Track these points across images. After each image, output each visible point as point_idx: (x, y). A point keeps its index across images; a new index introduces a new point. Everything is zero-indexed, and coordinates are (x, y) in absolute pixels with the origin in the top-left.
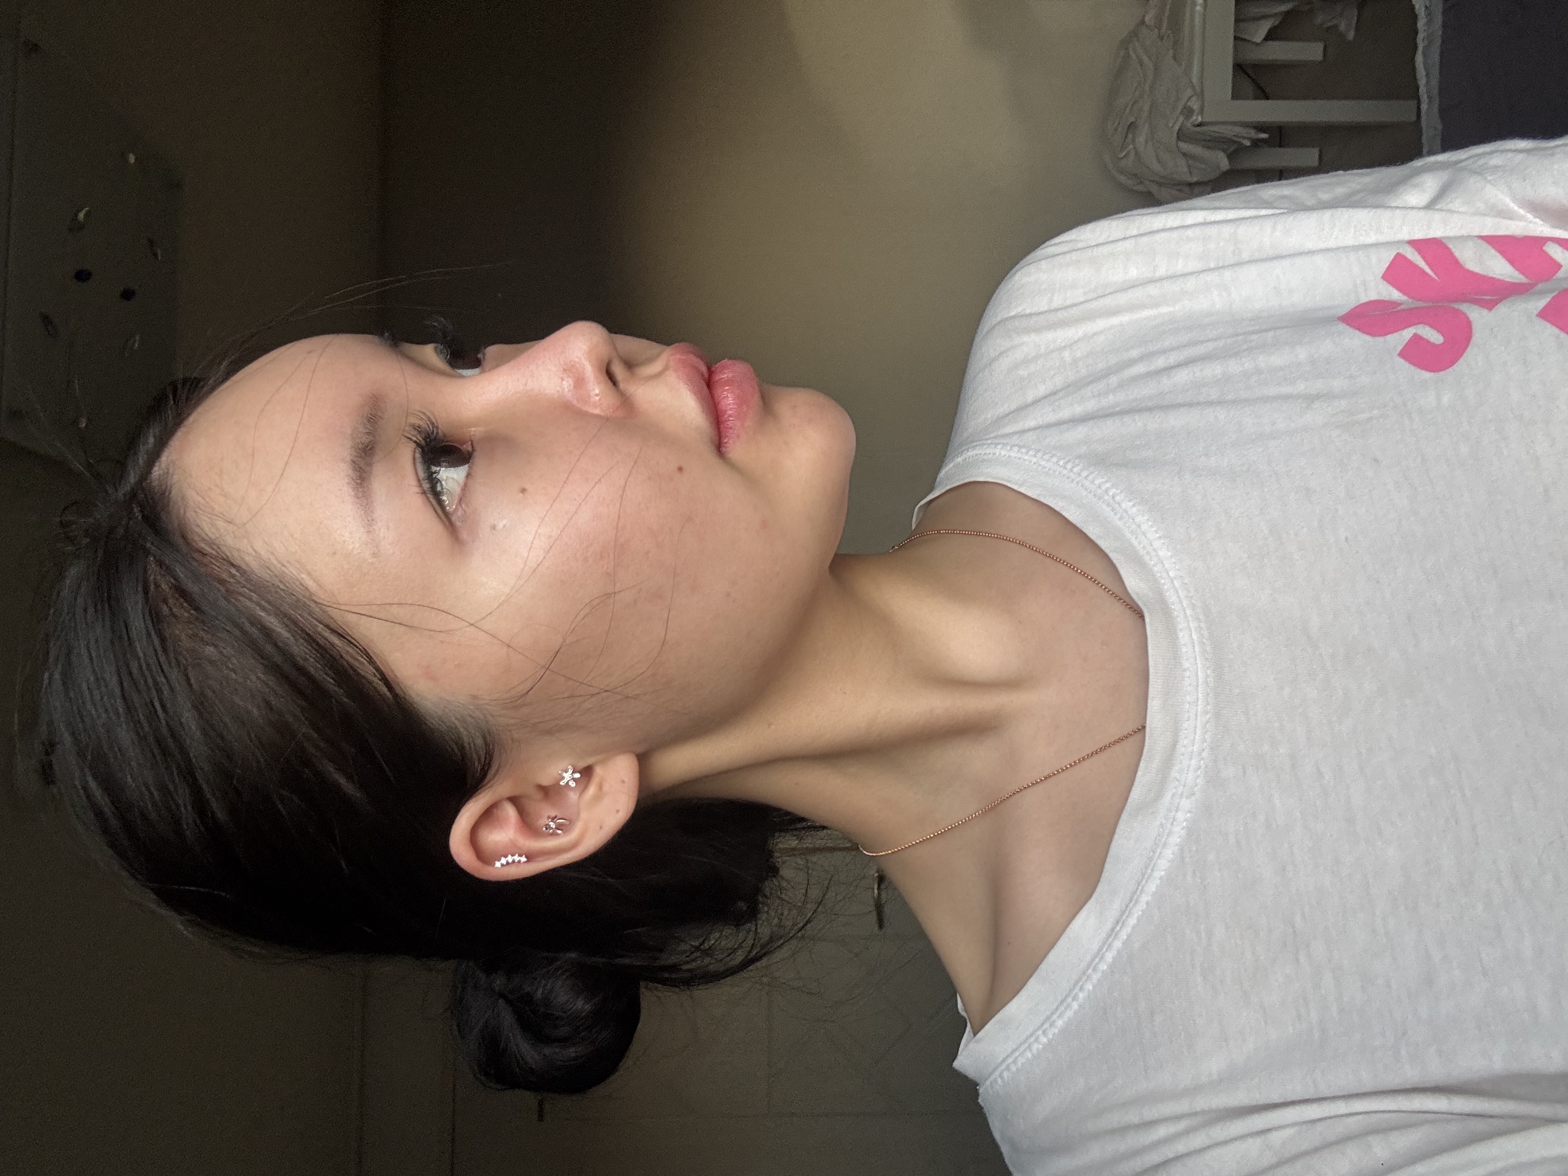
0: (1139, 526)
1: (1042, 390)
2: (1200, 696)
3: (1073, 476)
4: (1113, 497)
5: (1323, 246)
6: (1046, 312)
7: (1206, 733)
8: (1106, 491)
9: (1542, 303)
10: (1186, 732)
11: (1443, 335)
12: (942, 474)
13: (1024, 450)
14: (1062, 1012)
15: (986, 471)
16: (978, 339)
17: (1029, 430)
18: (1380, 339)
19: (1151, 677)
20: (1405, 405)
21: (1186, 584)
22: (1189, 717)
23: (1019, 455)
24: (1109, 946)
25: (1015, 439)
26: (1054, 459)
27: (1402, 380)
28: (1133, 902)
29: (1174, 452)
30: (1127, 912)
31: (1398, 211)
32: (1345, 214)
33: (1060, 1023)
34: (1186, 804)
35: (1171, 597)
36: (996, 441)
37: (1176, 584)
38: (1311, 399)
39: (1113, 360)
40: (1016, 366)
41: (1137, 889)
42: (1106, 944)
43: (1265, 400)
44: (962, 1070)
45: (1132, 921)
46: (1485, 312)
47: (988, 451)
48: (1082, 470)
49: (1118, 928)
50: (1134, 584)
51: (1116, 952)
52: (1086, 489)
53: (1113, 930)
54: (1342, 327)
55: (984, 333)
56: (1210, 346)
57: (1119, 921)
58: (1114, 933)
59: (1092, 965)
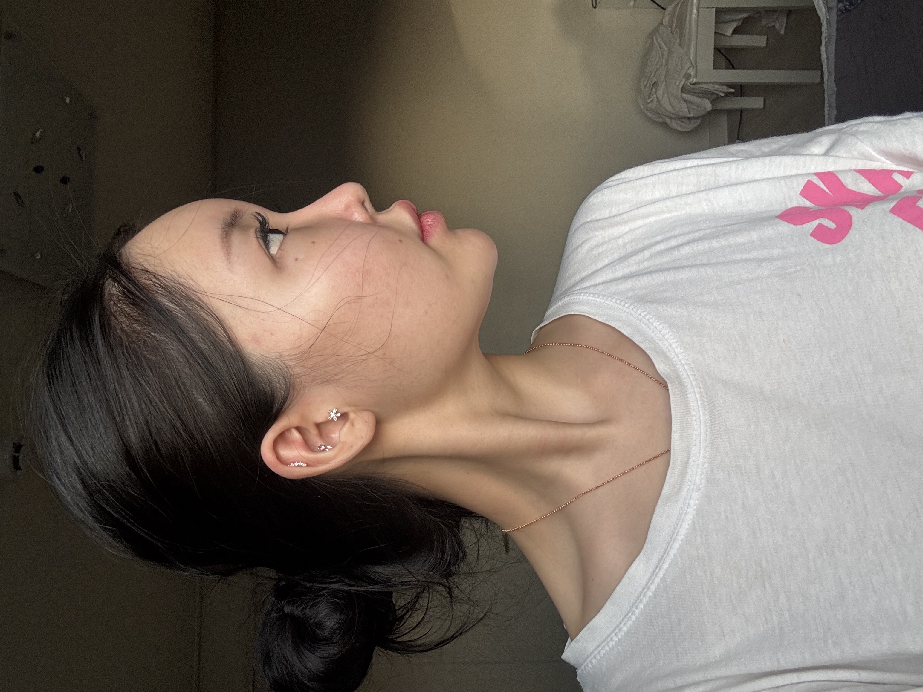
0: (664, 336)
1: (606, 261)
2: (702, 431)
3: (625, 309)
4: (648, 320)
5: (765, 176)
6: (608, 218)
7: (706, 453)
8: (644, 317)
9: (892, 205)
10: (694, 452)
11: (835, 223)
12: (549, 312)
13: (596, 296)
14: (626, 622)
15: (574, 308)
16: (570, 235)
17: (599, 284)
18: (799, 227)
19: (673, 420)
20: (815, 263)
21: (692, 367)
22: (696, 443)
23: (593, 299)
24: (652, 582)
25: (591, 290)
26: (614, 300)
27: (812, 249)
28: (666, 554)
29: (682, 293)
30: (663, 560)
31: (808, 157)
32: (777, 159)
33: (625, 629)
34: (696, 495)
35: (683, 375)
36: (581, 292)
37: (686, 367)
38: (760, 261)
39: (646, 243)
40: (592, 249)
41: (668, 546)
42: (651, 580)
43: (734, 262)
44: (567, 661)
45: (666, 566)
46: (859, 210)
47: (576, 297)
48: (630, 305)
49: (657, 570)
50: (661, 367)
51: (656, 585)
52: (633, 316)
53: (654, 571)
54: (777, 220)
55: (573, 231)
56: (702, 233)
57: (658, 566)
58: (655, 574)
59: (642, 593)
